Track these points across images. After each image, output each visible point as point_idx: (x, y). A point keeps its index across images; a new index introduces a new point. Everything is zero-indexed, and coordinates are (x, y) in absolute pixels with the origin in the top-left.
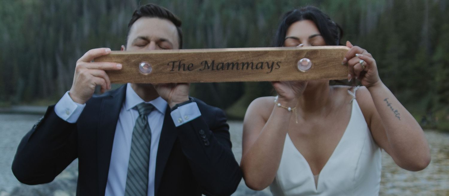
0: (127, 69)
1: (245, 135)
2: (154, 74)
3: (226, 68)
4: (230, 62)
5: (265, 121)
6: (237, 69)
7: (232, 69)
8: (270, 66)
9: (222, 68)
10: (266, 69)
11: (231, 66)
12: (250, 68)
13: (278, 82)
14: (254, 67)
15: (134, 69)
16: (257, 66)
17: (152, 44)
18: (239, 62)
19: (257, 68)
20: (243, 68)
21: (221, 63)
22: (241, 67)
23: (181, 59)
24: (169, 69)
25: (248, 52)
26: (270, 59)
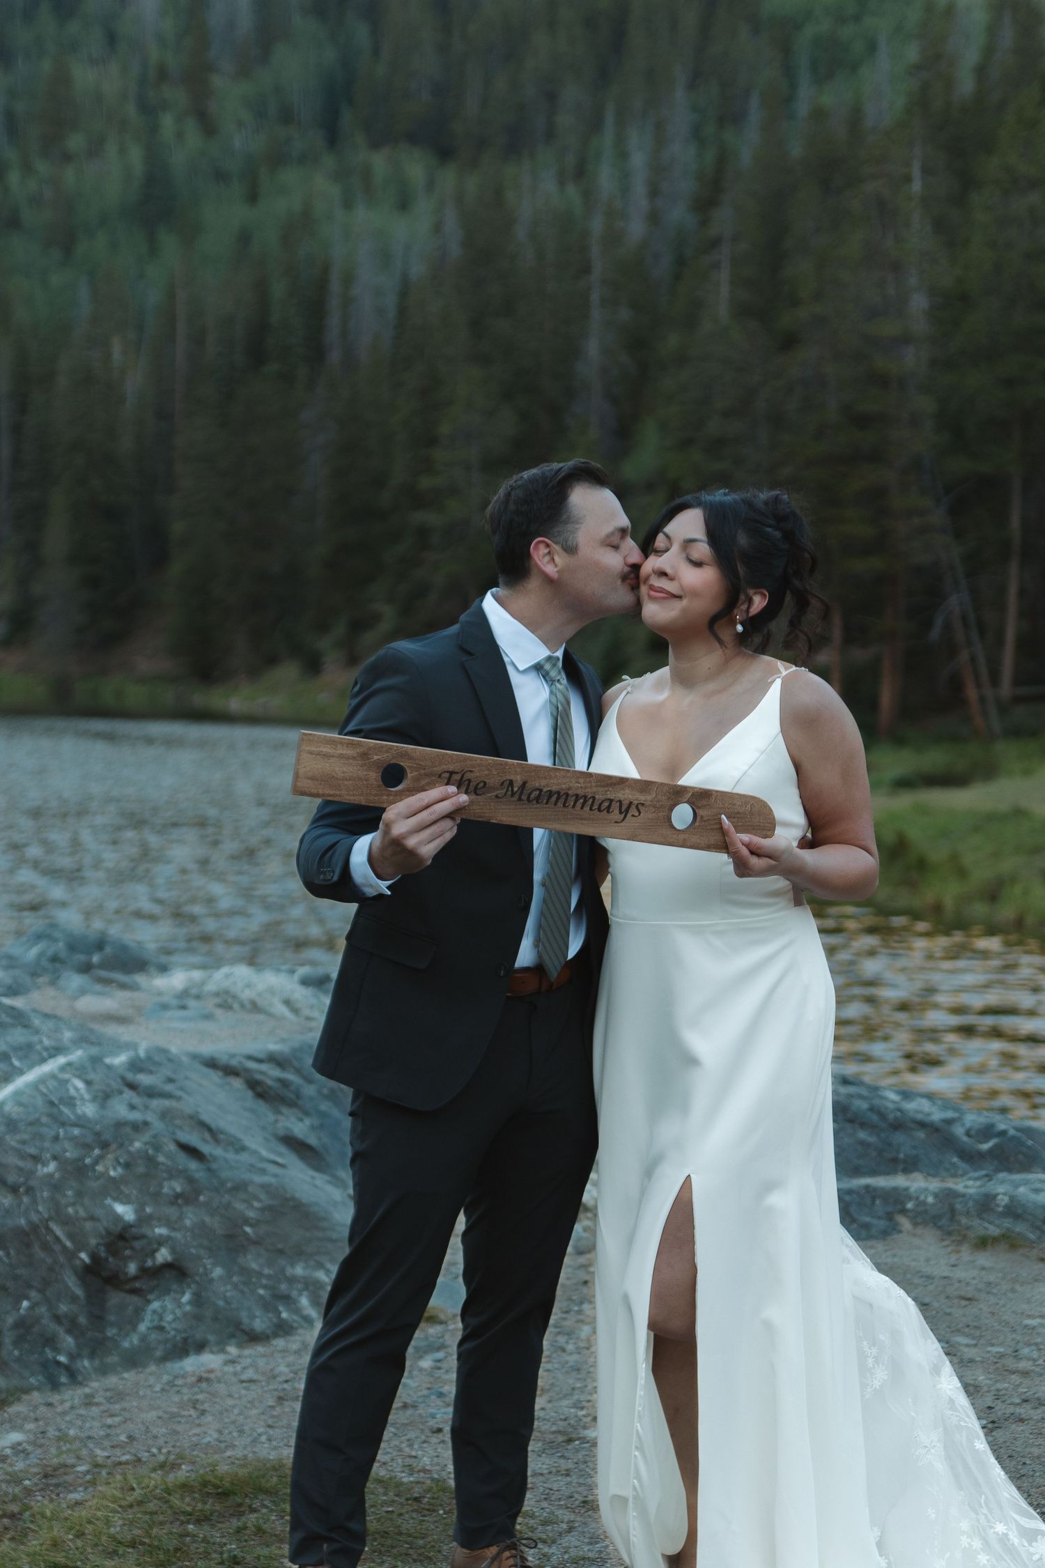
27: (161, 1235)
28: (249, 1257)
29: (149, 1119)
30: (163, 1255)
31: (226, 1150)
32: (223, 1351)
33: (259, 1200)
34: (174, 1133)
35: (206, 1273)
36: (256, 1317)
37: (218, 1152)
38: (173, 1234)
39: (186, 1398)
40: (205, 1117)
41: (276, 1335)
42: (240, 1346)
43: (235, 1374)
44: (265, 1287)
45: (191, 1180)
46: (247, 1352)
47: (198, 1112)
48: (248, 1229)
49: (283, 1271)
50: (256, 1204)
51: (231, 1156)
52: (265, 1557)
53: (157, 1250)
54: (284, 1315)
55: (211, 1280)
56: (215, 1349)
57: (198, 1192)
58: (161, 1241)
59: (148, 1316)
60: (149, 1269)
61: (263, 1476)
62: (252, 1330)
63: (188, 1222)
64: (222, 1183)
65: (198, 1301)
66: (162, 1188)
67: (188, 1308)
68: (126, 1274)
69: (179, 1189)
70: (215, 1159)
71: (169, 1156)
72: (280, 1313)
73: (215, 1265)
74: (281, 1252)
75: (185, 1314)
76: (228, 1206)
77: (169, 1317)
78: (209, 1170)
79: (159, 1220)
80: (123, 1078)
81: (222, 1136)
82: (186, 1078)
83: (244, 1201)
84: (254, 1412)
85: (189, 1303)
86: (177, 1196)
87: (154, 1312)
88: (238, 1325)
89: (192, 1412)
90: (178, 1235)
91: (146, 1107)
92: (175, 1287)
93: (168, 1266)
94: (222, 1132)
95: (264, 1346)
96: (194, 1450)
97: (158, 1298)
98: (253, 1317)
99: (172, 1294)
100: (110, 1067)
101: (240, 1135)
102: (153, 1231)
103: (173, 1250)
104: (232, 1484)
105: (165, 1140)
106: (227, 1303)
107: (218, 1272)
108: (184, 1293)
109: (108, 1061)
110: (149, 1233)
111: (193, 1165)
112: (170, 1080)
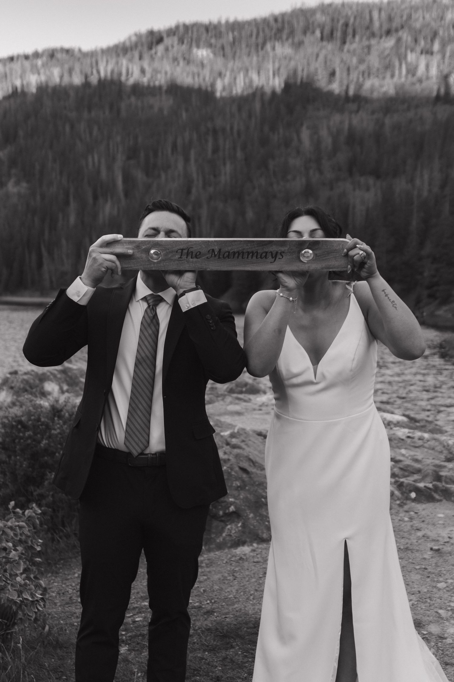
0: (138, 255)
1: (247, 327)
2: (163, 261)
3: (232, 257)
4: (236, 250)
5: (267, 312)
6: (243, 258)
7: (238, 257)
8: (274, 256)
9: (228, 257)
10: (270, 259)
11: (237, 255)
12: (254, 258)
13: (281, 272)
14: (259, 256)
15: (144, 256)
16: (261, 255)
17: (162, 233)
18: (244, 251)
19: (261, 257)
20: (247, 258)
21: (227, 252)
22: (246, 256)
23: (189, 247)
24: (177, 256)
25: (253, 241)
26: (274, 249)
27: (232, 501)
28: (263, 510)
29: (231, 458)
30: (232, 508)
31: (258, 470)
32: (252, 545)
34: (239, 463)
35: (247, 516)
36: (264, 533)
37: (255, 470)
38: (236, 501)
39: (232, 568)
40: (251, 457)
42: (258, 544)
43: (253, 557)
45: (243, 481)
46: (260, 546)
47: (249, 455)
51: (259, 472)
53: (230, 507)
55: (249, 519)
56: (249, 544)
57: (245, 486)
58: (232, 504)
59: (226, 531)
60: (227, 513)
62: (263, 538)
63: (241, 497)
64: (255, 482)
65: (244, 526)
66: (232, 483)
67: (240, 528)
68: (219, 515)
69: (239, 485)
70: (253, 473)
71: (236, 472)
73: (250, 513)
75: (239, 531)
76: (256, 491)
77: (233, 532)
78: (250, 477)
79: (232, 495)
80: (226, 441)
81: (257, 464)
82: (250, 440)
83: (262, 489)
85: (241, 526)
86: (238, 487)
87: (228, 529)
88: (258, 536)
89: (231, 578)
90: (238, 501)
91: (231, 453)
92: (236, 520)
93: (234, 512)
95: (267, 544)
96: (224, 602)
97: (230, 524)
99: (235, 523)
100: (222, 436)
102: (229, 500)
103: (235, 507)
105: (235, 466)
106: (254, 527)
107: (251, 515)
108: (239, 523)
109: (222, 434)
110: (227, 501)
111: (244, 475)
112: (243, 441)
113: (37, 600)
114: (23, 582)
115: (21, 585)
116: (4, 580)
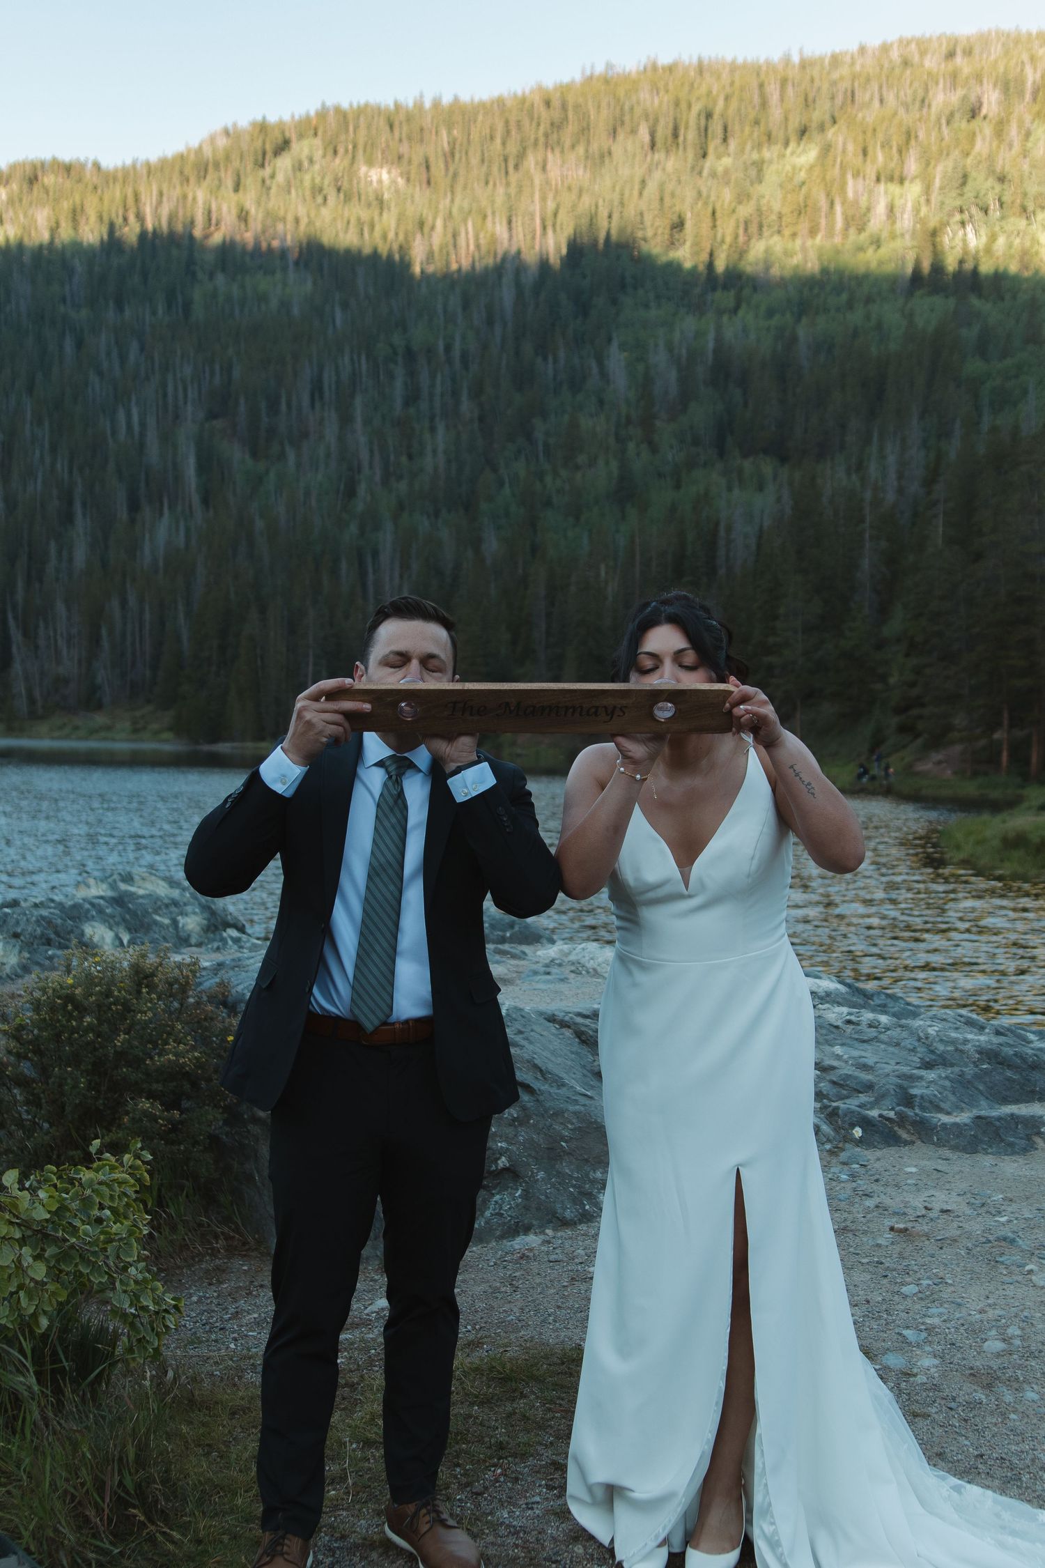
5: (602, 786)
11: (547, 711)
17: (415, 664)
24: (448, 713)
27: (502, 1148)
28: (564, 1164)
30: (503, 1162)
31: (551, 1086)
32: (543, 1233)
33: (572, 1124)
35: (533, 1175)
36: (567, 1208)
37: (545, 1087)
38: (511, 1148)
39: (509, 1273)
41: (581, 1222)
42: (555, 1229)
43: (548, 1253)
44: (574, 1186)
45: (524, 1109)
46: (559, 1234)
47: (533, 1058)
48: (563, 1144)
49: (587, 1175)
50: (570, 1126)
51: (554, 1090)
52: (525, 1444)
53: (499, 1158)
54: (587, 1207)
55: (537, 1181)
56: (538, 1230)
57: (529, 1117)
58: (502, 1152)
59: (492, 1206)
60: (493, 1171)
61: (536, 1364)
62: (564, 1217)
63: (521, 1139)
64: (546, 1111)
65: (526, 1195)
67: (520, 1200)
70: (542, 1093)
72: (585, 1205)
73: (539, 1170)
74: (587, 1161)
75: (517, 1205)
76: (550, 1127)
77: (507, 1207)
78: (538, 1101)
79: (501, 1137)
81: (549, 1076)
82: (532, 1030)
83: (562, 1123)
84: (552, 1291)
85: (520, 1196)
86: (514, 1120)
87: (497, 1202)
88: (554, 1214)
89: (508, 1289)
90: (514, 1148)
92: (511, 1184)
93: (505, 1169)
94: (550, 1073)
96: (499, 1327)
97: (499, 1193)
98: (565, 1209)
99: (509, 1190)
101: (563, 1075)
102: (496, 1145)
103: (510, 1160)
104: (512, 1370)
106: (547, 1197)
107: (541, 1175)
108: (517, 1189)
113: (166, 1311)
114: (140, 1277)
115: (136, 1282)
116: (106, 1273)
